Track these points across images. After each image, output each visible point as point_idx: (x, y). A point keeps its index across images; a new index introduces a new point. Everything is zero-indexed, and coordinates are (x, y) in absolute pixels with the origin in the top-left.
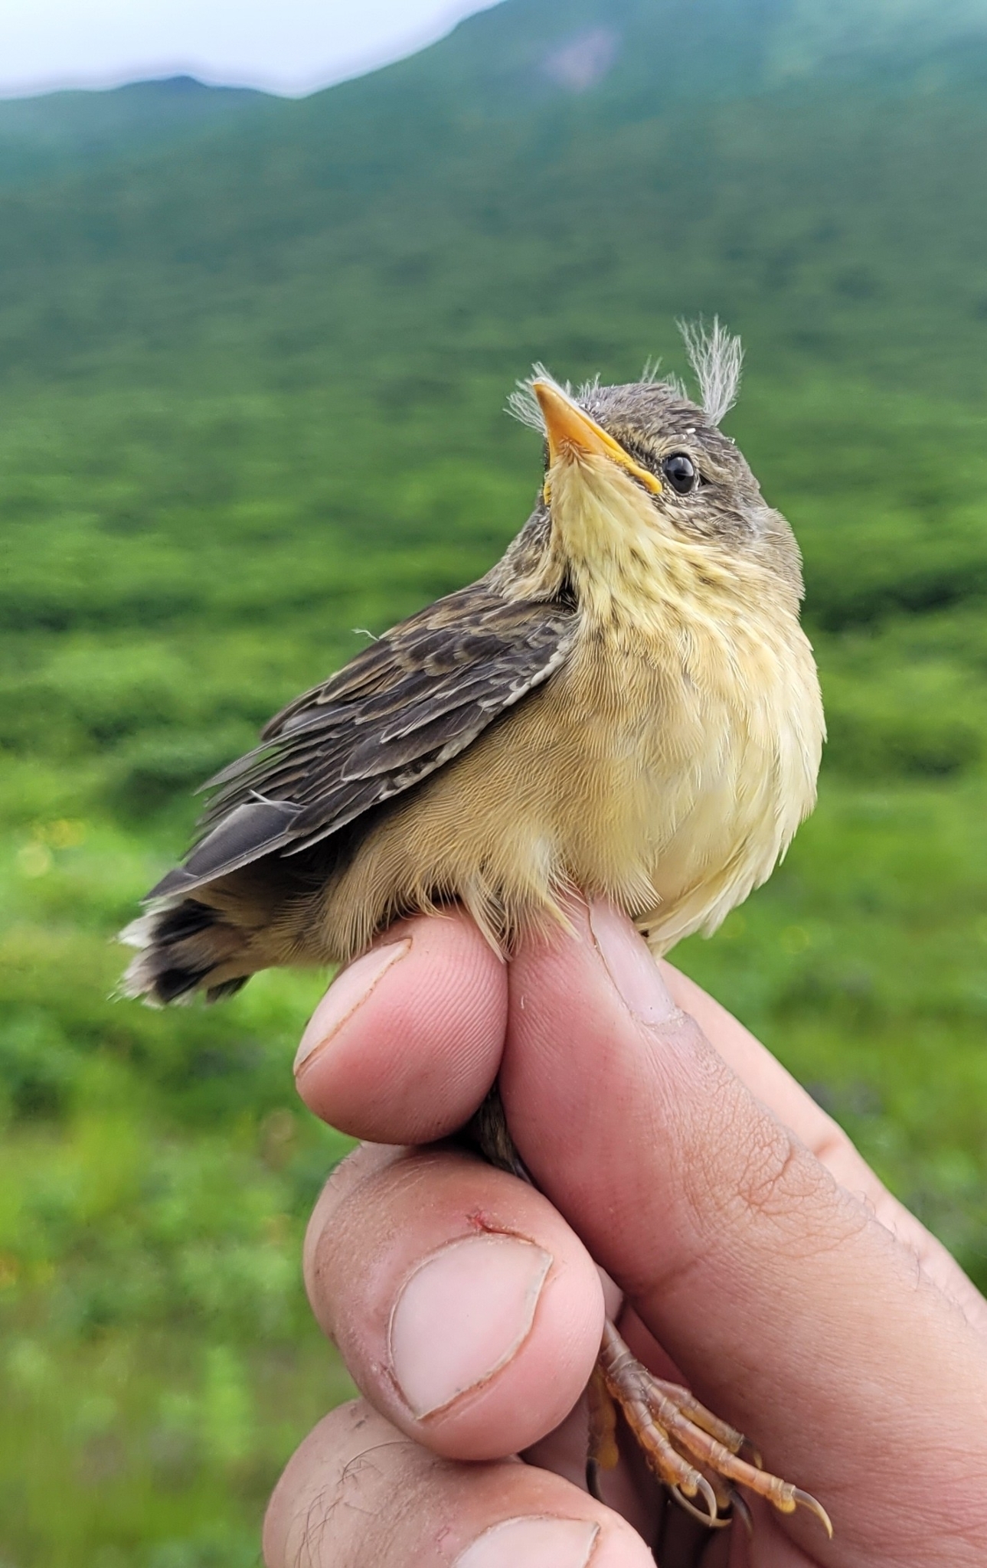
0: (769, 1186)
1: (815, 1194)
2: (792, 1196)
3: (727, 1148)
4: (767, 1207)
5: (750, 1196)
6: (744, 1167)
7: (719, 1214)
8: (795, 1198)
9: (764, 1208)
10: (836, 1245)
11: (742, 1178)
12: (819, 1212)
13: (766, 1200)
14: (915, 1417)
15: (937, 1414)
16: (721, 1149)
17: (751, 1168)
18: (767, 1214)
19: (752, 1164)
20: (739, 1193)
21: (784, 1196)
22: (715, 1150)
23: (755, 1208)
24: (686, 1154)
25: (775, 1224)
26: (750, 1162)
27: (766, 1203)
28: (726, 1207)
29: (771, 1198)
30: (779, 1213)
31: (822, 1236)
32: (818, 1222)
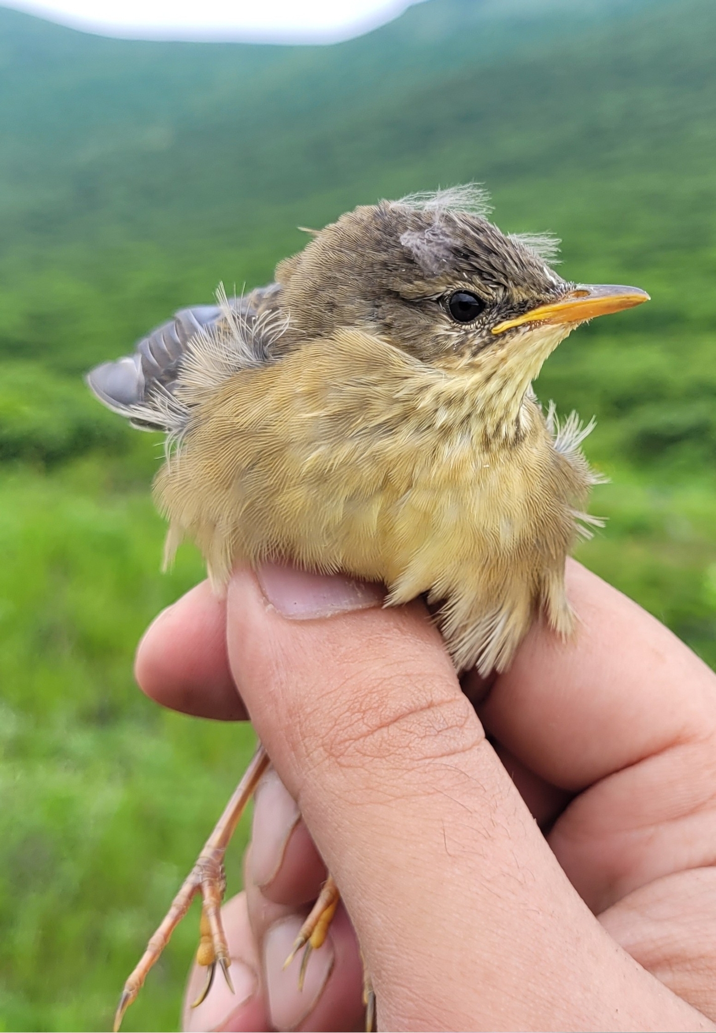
0: (347, 744)
1: (387, 758)
2: (365, 755)
3: (320, 710)
4: (342, 760)
5: (331, 748)
6: (330, 725)
7: (307, 759)
8: (366, 757)
9: (339, 760)
10: (390, 801)
11: (327, 734)
12: (383, 772)
13: (342, 754)
14: (397, 956)
15: (412, 959)
16: (315, 710)
17: (336, 727)
18: (341, 765)
19: (339, 724)
20: (323, 746)
21: (357, 753)
22: (309, 710)
23: (333, 759)
24: (289, 711)
25: (344, 775)
26: (337, 722)
27: (341, 757)
28: (311, 755)
29: (346, 754)
30: (349, 766)
31: (378, 791)
32: (378, 779)
